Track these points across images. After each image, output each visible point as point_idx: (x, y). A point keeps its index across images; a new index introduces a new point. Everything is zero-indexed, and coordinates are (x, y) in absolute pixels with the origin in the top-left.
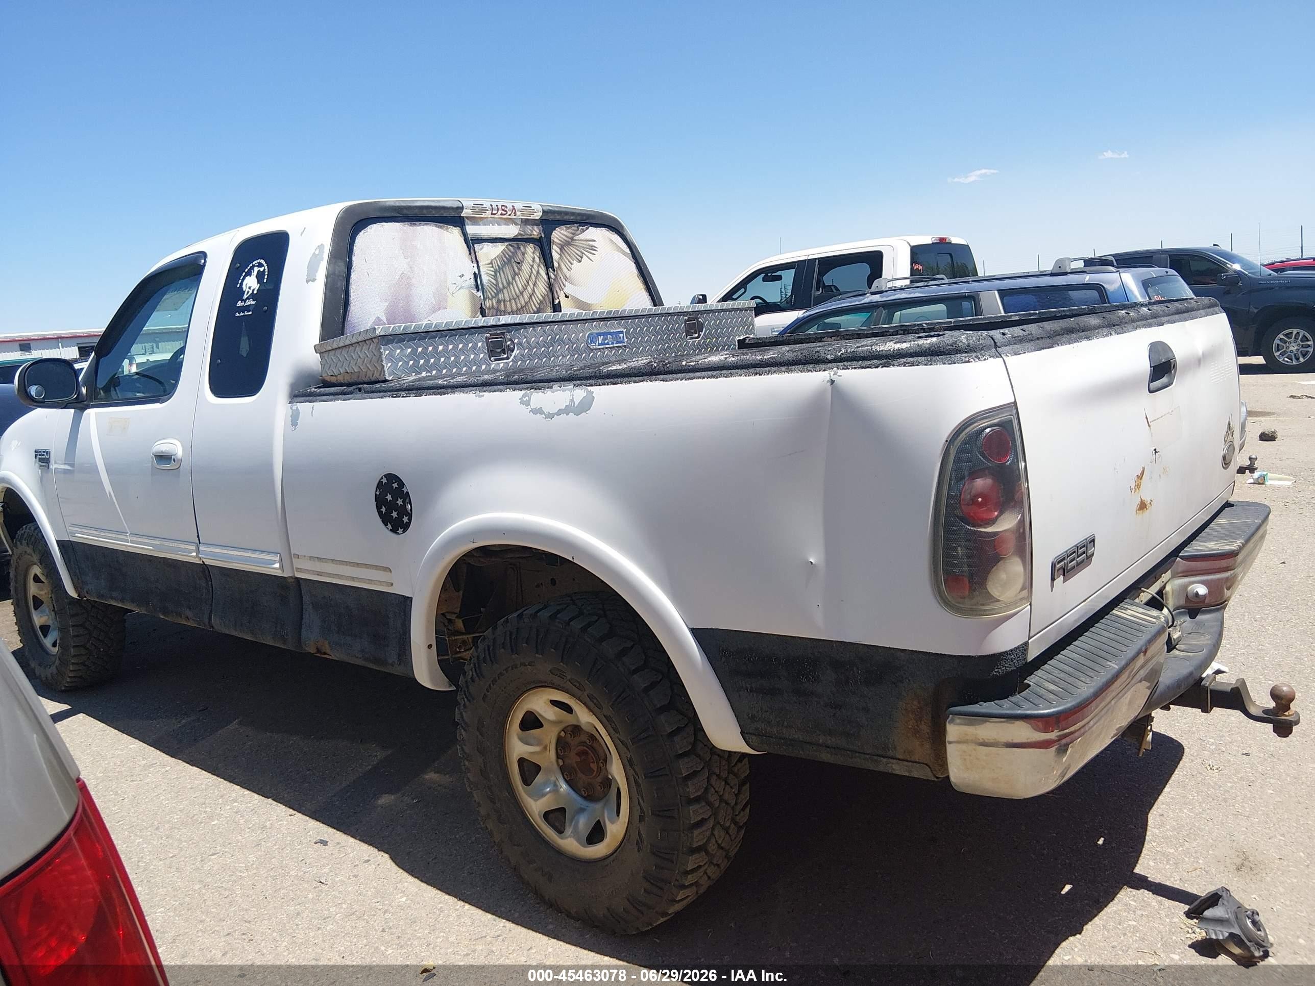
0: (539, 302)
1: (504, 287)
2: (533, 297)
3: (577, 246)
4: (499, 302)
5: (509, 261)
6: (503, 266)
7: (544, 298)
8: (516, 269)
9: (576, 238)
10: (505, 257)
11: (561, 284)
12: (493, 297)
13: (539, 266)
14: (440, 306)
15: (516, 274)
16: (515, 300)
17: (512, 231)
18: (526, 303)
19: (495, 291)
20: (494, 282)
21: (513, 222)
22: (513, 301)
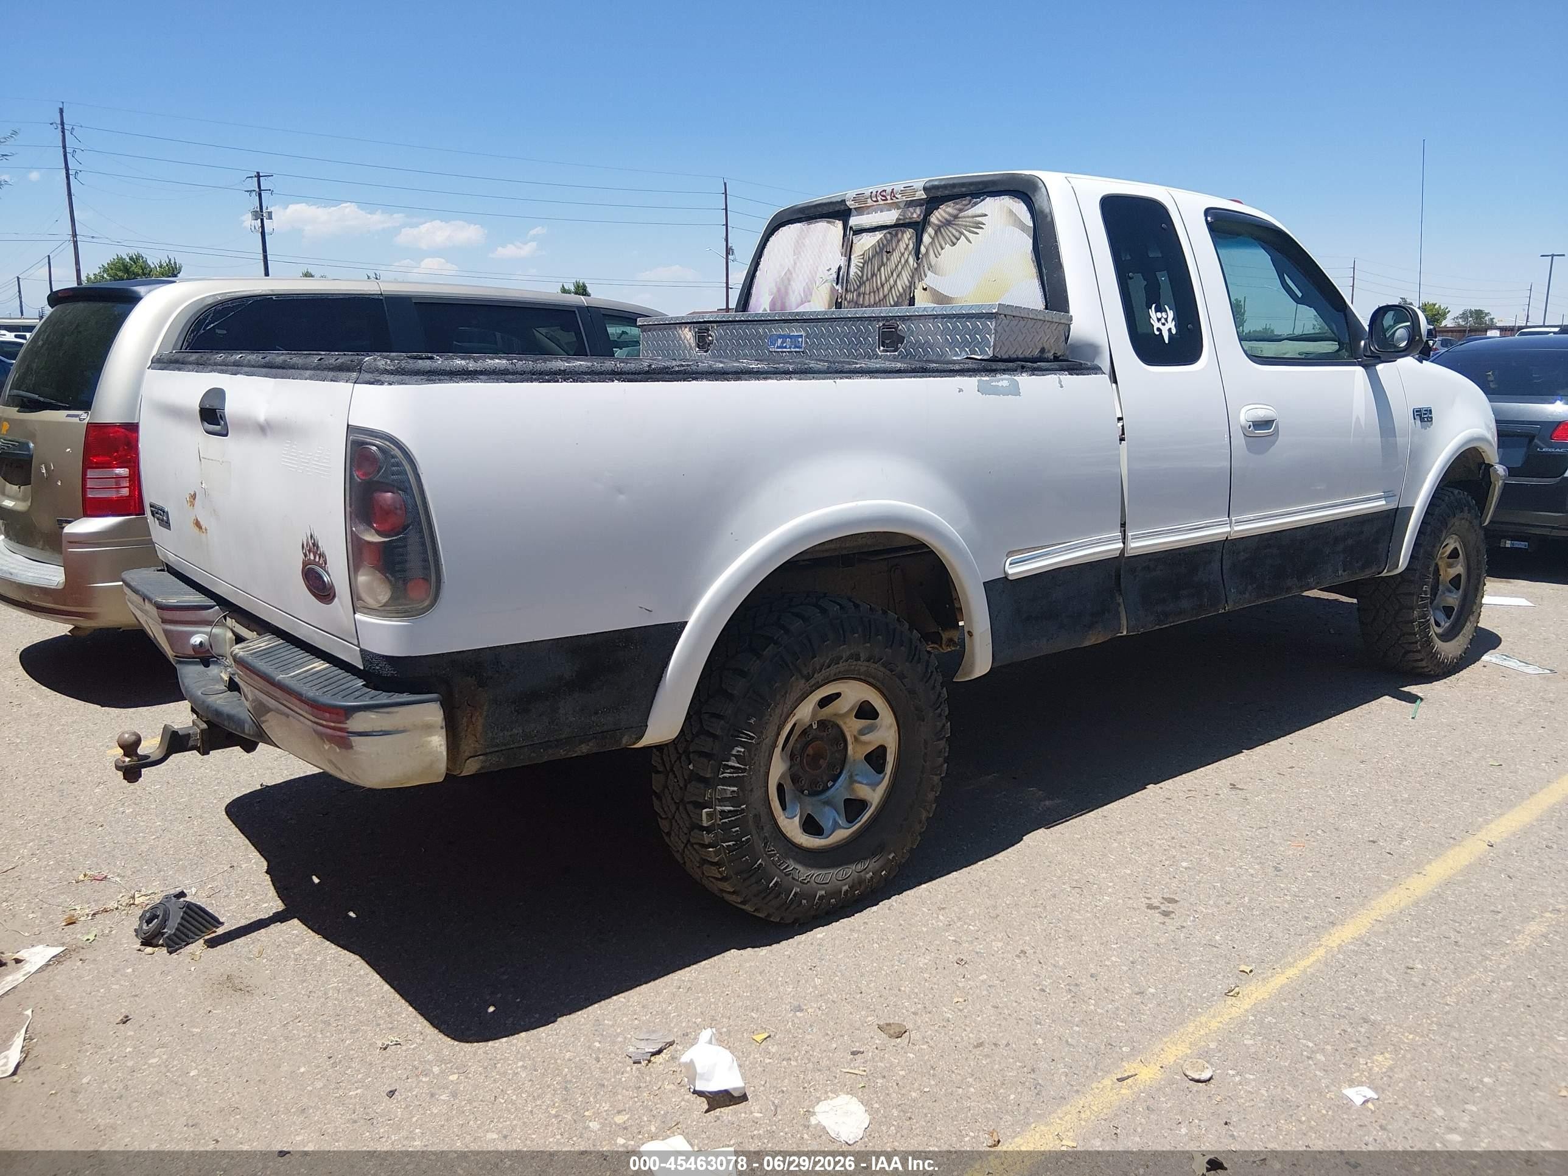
0: (898, 294)
1: (867, 280)
2: (893, 289)
3: (958, 225)
4: (859, 295)
5: (881, 250)
6: (873, 256)
7: (904, 290)
8: (885, 260)
9: (960, 215)
10: (879, 246)
11: (922, 274)
12: (854, 290)
13: (910, 253)
14: (806, 300)
15: (883, 264)
16: (874, 292)
17: (890, 217)
18: (885, 297)
19: (858, 283)
20: (860, 274)
21: (896, 205)
22: (872, 294)
